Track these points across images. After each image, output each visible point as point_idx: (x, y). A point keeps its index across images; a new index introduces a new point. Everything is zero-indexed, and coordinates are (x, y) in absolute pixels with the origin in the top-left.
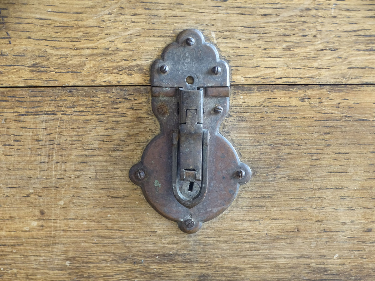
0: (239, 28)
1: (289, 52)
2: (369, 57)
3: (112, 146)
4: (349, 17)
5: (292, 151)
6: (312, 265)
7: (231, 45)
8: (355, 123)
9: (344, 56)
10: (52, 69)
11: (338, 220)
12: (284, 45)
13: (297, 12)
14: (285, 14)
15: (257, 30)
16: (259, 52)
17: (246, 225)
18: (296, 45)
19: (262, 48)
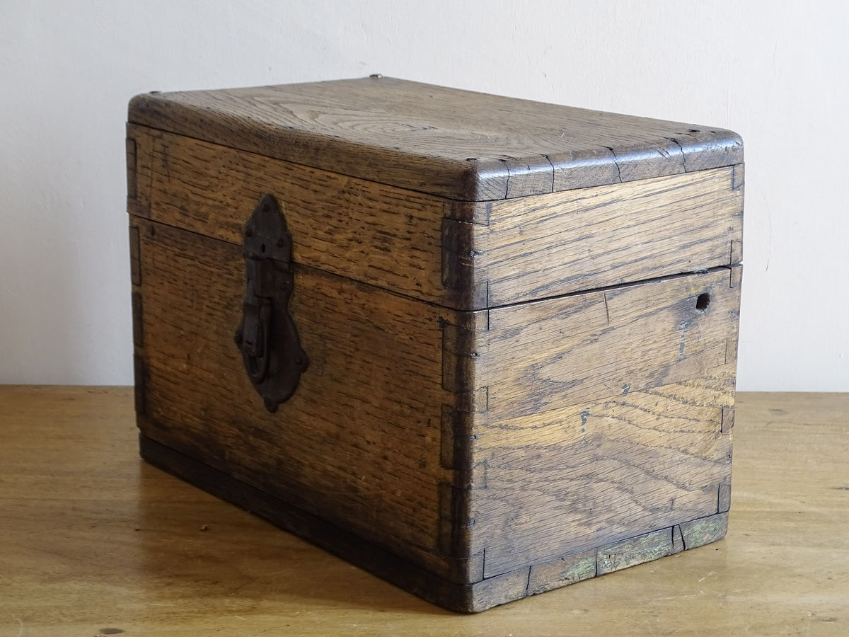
0: (299, 202)
1: (329, 236)
2: (382, 258)
3: (226, 303)
4: (370, 208)
5: (334, 348)
6: (348, 480)
7: (294, 219)
8: (375, 331)
9: (365, 251)
10: (191, 214)
11: (364, 437)
12: (328, 228)
13: (335, 193)
14: (330, 193)
15: (311, 206)
16: (311, 231)
17: (304, 417)
18: (335, 230)
19: (314, 227)
